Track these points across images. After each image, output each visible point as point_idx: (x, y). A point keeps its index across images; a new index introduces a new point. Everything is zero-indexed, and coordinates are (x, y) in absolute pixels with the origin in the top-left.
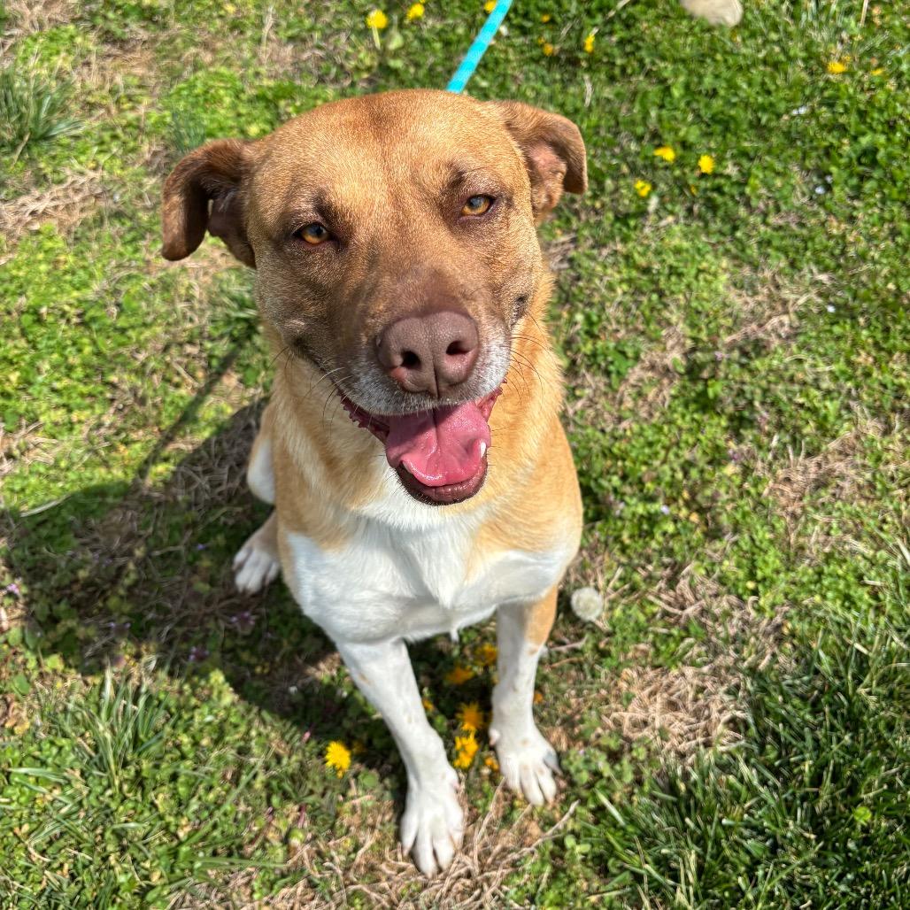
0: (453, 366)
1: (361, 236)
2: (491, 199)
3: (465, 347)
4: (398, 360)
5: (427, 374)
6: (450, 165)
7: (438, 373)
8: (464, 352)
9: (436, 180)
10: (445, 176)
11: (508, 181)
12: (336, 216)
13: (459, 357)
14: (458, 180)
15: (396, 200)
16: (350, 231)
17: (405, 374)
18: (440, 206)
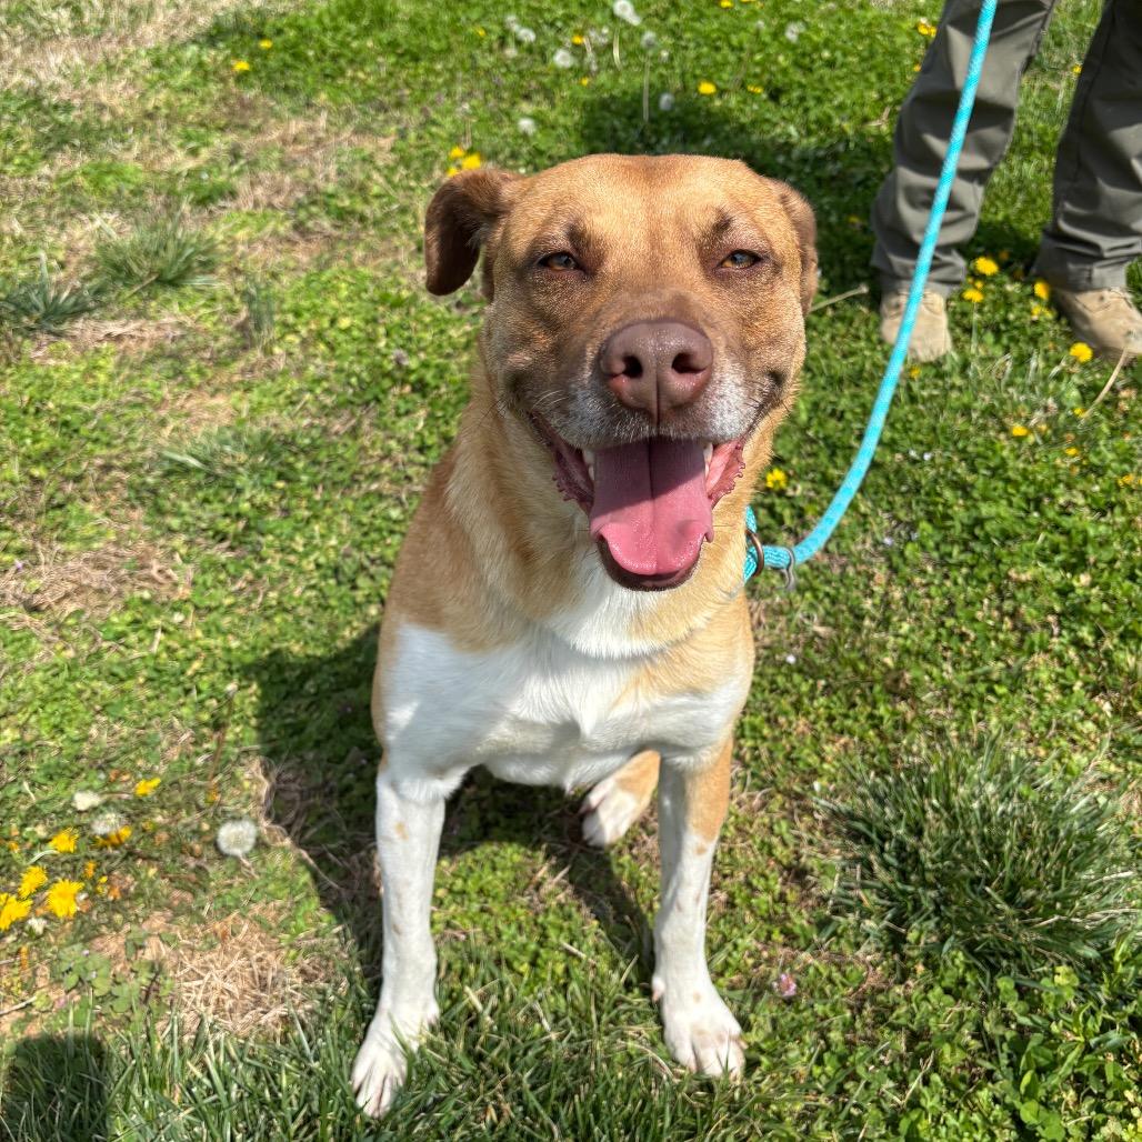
0: (680, 384)
1: (610, 266)
2: (754, 258)
3: (695, 362)
4: (619, 366)
5: (646, 384)
6: (719, 211)
7: (660, 386)
8: (695, 370)
9: (701, 221)
10: (712, 219)
11: (778, 248)
12: (588, 244)
13: (688, 375)
14: (723, 225)
15: (654, 239)
16: (600, 259)
17: (625, 384)
18: (700, 248)
